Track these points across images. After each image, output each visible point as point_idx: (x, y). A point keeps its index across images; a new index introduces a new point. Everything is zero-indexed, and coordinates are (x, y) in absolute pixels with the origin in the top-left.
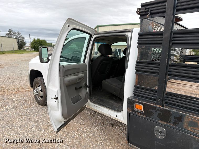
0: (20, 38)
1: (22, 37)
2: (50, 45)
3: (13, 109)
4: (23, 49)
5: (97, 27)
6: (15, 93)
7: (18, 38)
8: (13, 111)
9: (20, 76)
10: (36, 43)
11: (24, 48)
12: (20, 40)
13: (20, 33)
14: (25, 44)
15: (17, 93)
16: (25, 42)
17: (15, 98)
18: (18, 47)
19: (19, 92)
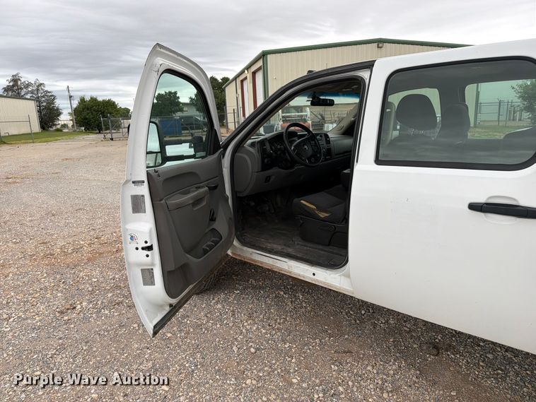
0: (43, 99)
1: (48, 94)
2: (124, 113)
3: (107, 312)
4: (54, 128)
5: (264, 55)
6: (89, 260)
7: (38, 97)
8: (106, 316)
9: (81, 207)
10: (88, 109)
11: (56, 125)
12: (45, 104)
13: (41, 84)
14: (60, 114)
15: (95, 259)
16: (58, 109)
17: (96, 273)
18: (41, 122)
19: (100, 254)
